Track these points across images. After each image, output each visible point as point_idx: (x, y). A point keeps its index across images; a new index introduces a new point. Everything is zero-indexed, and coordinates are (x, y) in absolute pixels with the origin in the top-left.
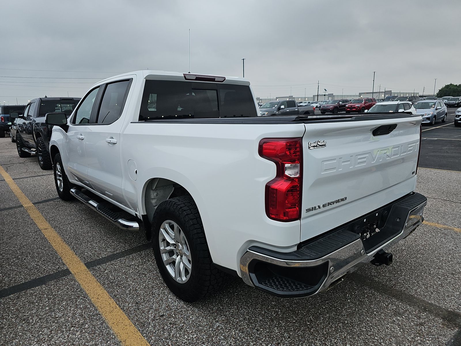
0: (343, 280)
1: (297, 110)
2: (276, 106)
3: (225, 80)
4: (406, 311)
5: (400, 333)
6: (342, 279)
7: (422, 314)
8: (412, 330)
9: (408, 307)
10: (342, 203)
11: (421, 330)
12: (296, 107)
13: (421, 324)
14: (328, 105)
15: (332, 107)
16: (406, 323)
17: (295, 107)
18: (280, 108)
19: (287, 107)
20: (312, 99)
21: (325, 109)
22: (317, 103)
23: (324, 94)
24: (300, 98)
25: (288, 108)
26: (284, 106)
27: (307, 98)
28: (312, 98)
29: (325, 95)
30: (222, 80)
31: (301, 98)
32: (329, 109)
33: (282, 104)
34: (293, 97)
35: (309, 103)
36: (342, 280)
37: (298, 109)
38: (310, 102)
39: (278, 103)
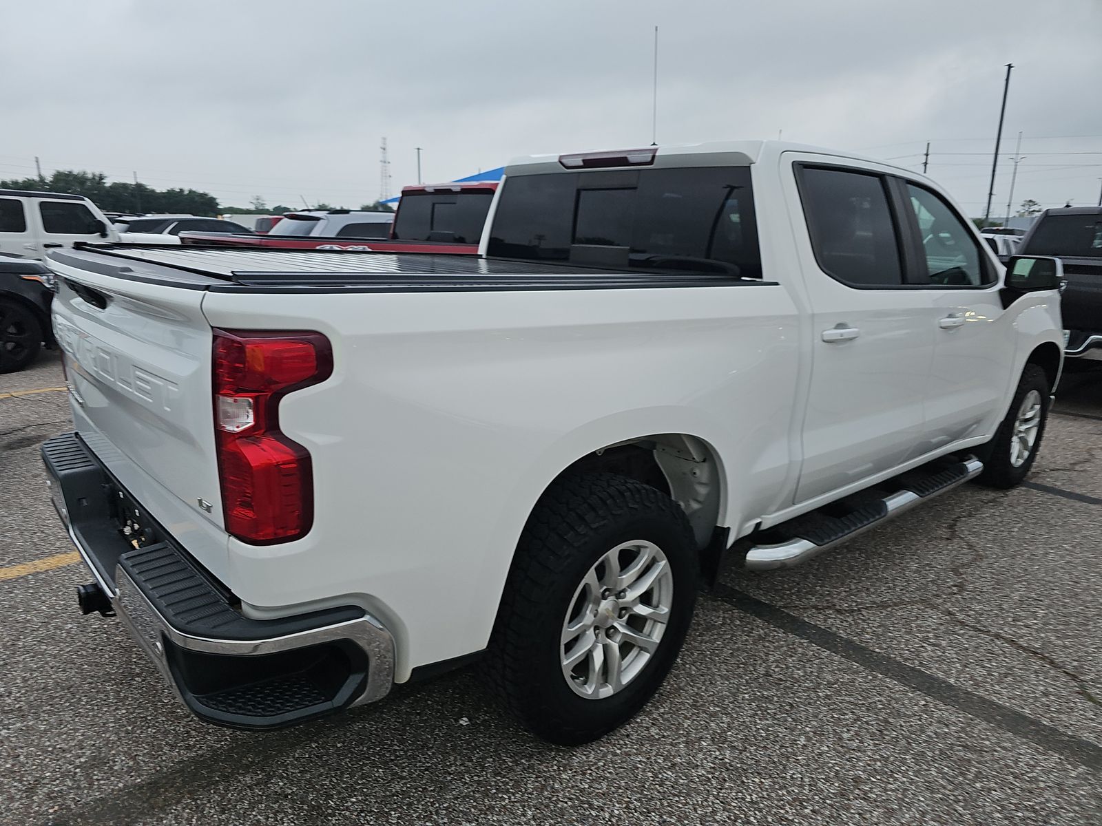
4: (91, 784)
5: (48, 743)
7: (56, 808)
8: (34, 765)
9: (97, 794)
11: (21, 781)
13: (31, 791)
16: (59, 765)
30: (649, 159)
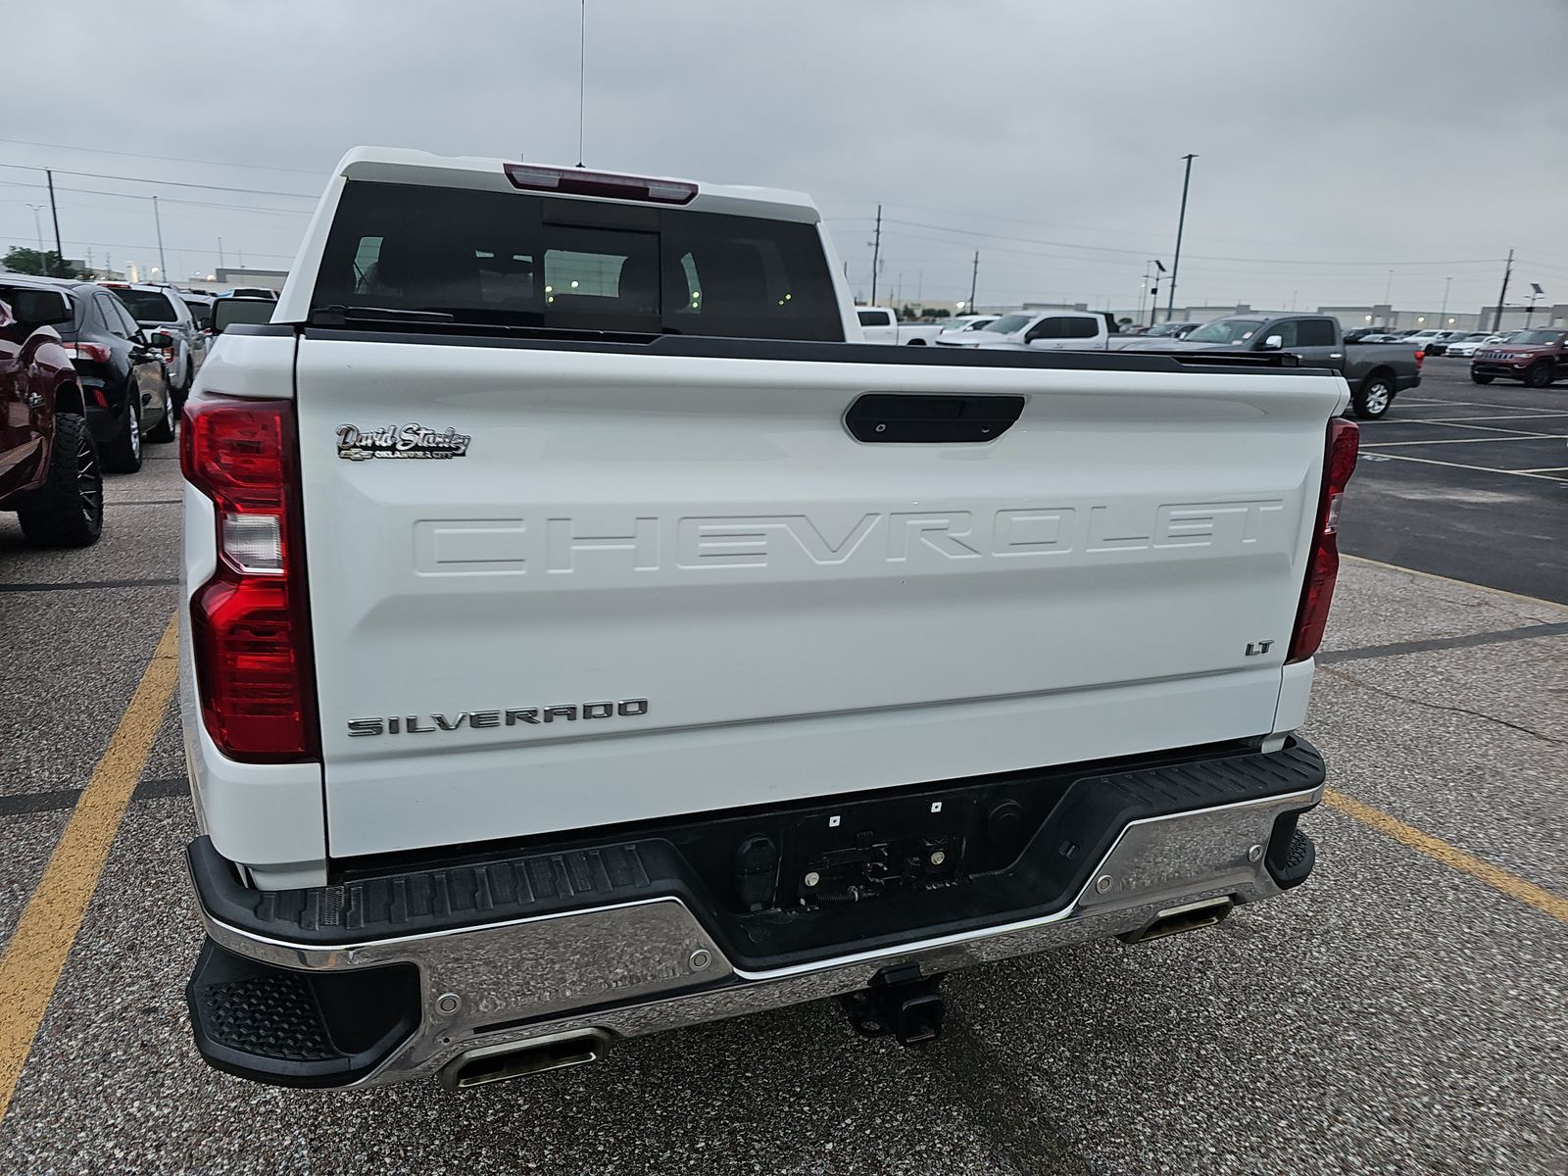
0: (594, 1057)
1: (1338, 356)
2: (1247, 336)
3: (693, 195)
6: (592, 1054)
10: (618, 723)
12: (1338, 347)
14: (1507, 347)
15: (1524, 356)
17: (1333, 344)
18: (1265, 343)
19: (1294, 343)
20: (1477, 324)
21: (1493, 363)
22: (1481, 341)
23: (1529, 306)
24: (1421, 314)
25: (1298, 345)
26: (1279, 338)
27: (1452, 315)
28: (1478, 318)
29: (1530, 310)
30: (684, 197)
31: (1428, 315)
32: (1511, 365)
33: (1277, 328)
34: (1393, 309)
35: (1446, 335)
36: (591, 1057)
37: (1344, 353)
38: (1451, 333)
39: (1259, 325)
